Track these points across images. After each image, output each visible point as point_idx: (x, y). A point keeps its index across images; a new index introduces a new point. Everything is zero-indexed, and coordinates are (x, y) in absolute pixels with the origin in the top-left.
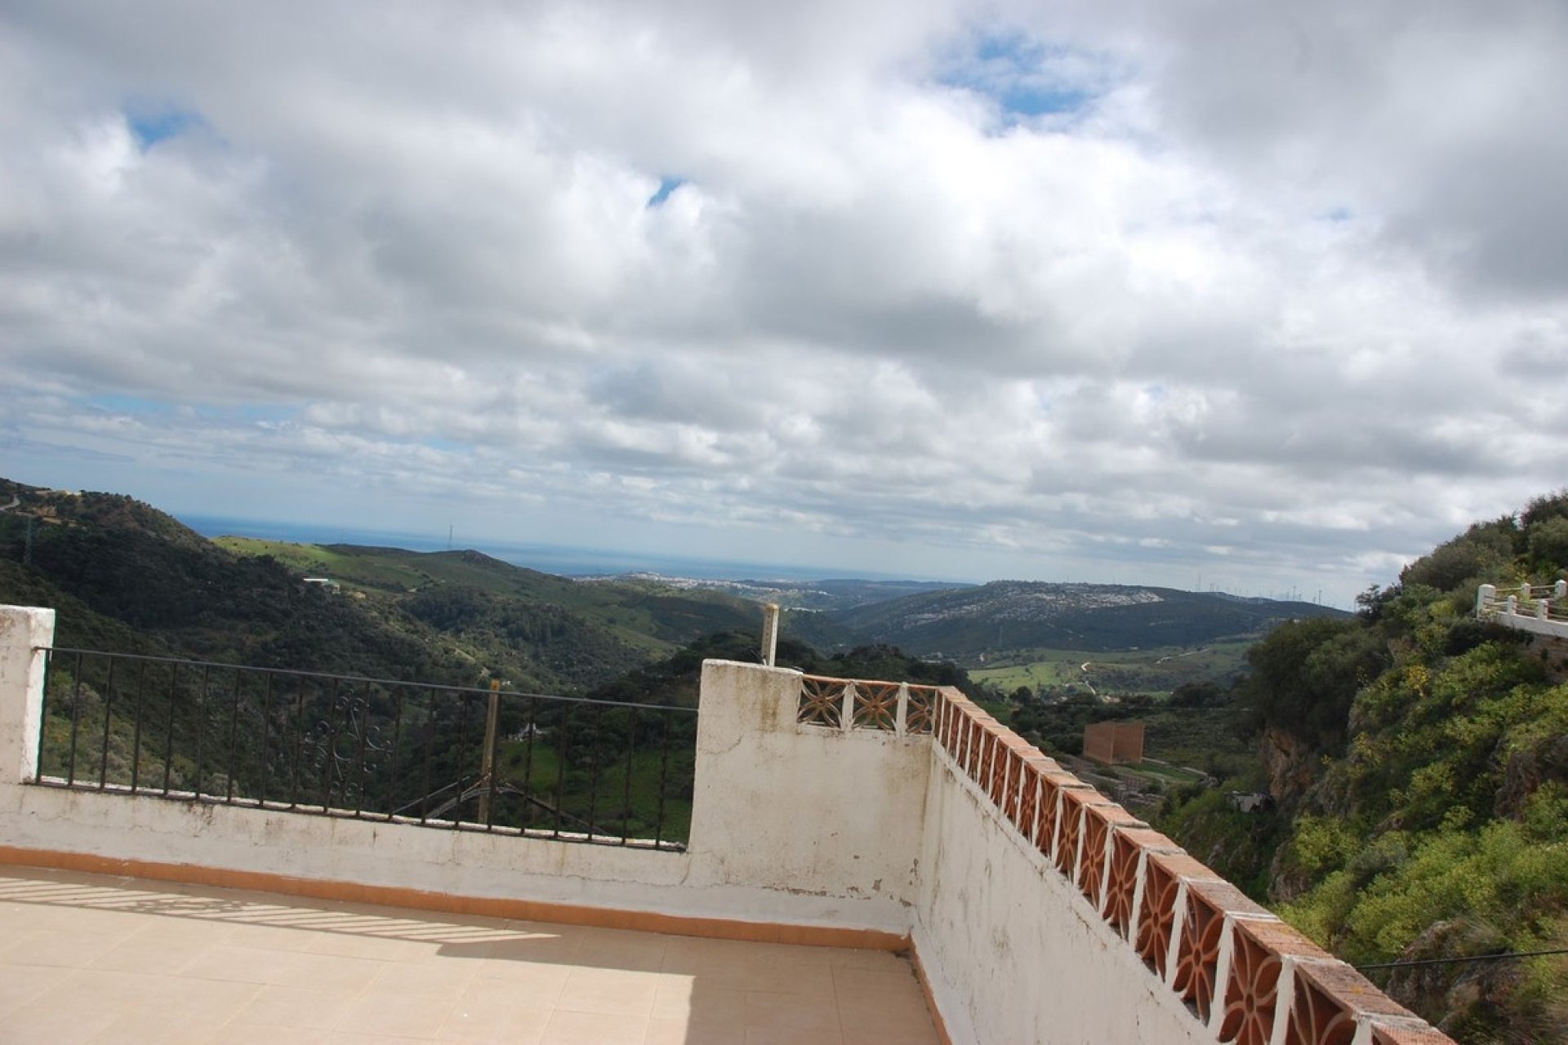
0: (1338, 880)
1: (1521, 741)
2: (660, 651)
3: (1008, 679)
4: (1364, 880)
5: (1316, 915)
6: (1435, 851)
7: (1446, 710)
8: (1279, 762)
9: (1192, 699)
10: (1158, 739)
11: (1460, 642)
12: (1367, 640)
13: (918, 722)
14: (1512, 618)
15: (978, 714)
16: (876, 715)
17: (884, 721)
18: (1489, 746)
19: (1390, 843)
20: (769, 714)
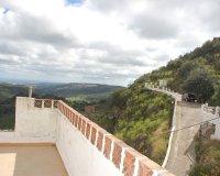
0: (125, 129)
1: (150, 107)
2: (10, 96)
3: (72, 99)
4: (128, 128)
5: (121, 134)
6: (138, 124)
7: (140, 102)
8: (116, 111)
9: (103, 102)
10: (97, 108)
11: (142, 92)
12: (129, 92)
13: (55, 107)
14: (149, 88)
15: (66, 105)
16: (48, 105)
17: (49, 107)
18: (146, 107)
19: (132, 123)
20: (29, 106)
